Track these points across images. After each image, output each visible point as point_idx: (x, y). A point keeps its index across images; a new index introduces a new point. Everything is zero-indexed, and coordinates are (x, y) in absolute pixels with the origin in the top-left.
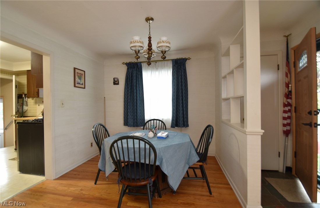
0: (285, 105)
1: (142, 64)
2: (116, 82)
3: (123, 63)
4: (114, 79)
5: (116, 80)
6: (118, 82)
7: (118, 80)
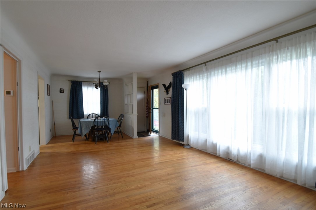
0: (147, 107)
1: (83, 83)
2: (62, 91)
3: (69, 81)
4: (60, 89)
5: (62, 90)
6: (64, 91)
7: (63, 90)
